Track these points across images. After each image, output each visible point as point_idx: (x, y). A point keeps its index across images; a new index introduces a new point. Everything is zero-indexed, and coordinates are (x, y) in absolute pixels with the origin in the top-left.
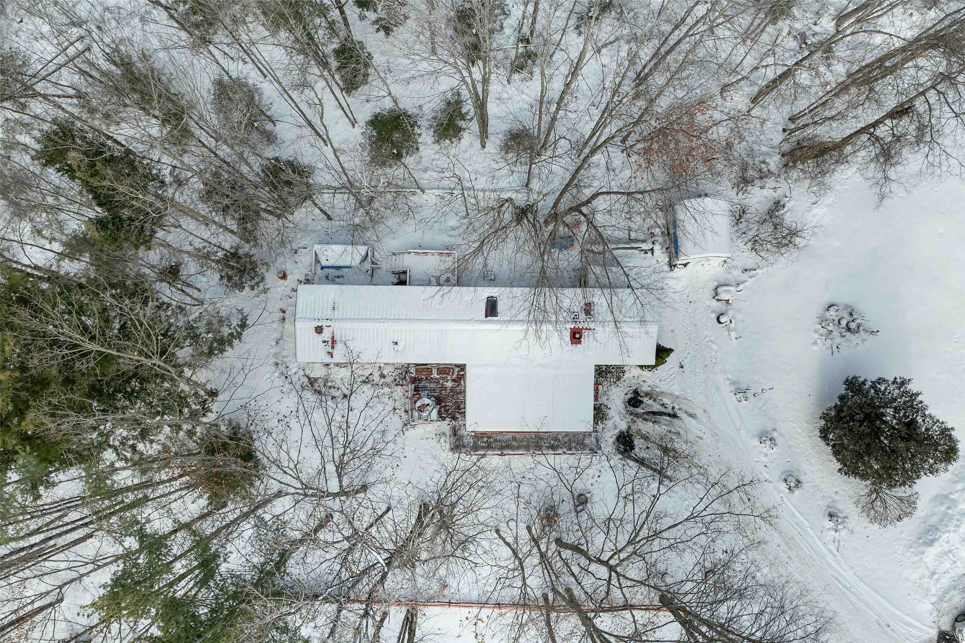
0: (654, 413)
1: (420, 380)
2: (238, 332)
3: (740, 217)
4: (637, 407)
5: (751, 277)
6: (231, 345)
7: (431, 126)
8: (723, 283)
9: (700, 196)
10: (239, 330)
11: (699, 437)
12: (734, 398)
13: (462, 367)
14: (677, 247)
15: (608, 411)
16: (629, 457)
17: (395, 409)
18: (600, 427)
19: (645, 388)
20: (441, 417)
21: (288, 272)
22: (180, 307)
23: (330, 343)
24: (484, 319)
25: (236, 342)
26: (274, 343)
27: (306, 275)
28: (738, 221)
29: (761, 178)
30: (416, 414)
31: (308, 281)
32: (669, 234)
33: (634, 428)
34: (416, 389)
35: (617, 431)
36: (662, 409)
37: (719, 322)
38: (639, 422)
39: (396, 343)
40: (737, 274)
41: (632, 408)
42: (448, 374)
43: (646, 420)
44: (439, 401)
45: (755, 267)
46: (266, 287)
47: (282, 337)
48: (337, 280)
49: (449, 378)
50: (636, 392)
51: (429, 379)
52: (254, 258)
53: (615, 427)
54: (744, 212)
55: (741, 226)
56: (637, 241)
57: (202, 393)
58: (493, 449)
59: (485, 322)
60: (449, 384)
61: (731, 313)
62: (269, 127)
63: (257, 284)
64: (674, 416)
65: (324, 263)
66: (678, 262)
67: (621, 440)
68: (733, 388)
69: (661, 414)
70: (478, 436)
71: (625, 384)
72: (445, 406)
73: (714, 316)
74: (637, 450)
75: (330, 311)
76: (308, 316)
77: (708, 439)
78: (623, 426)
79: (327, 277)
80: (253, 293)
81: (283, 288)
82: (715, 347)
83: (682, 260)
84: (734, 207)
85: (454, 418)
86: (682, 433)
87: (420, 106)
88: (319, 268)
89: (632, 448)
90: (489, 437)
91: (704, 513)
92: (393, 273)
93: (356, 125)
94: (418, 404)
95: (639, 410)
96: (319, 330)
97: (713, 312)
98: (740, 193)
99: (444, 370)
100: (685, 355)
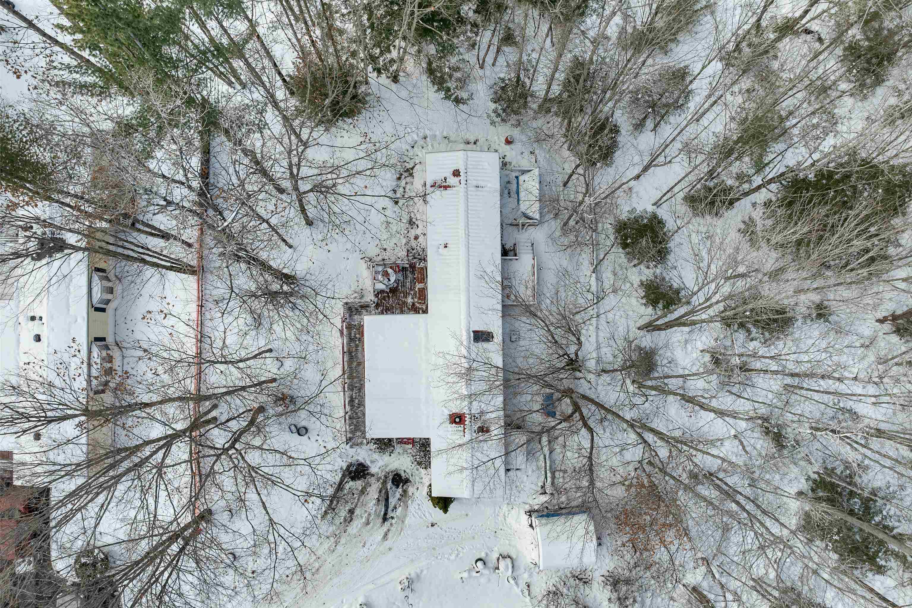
0: (387, 500)
1: (413, 273)
2: (451, 96)
3: (580, 579)
4: (393, 482)
5: (522, 591)
6: (439, 90)
7: (656, 277)
8: (515, 564)
9: (599, 538)
10: (453, 97)
11: (365, 543)
12: (404, 577)
13: (425, 312)
14: (548, 516)
15: (387, 454)
16: (344, 476)
17: (385, 250)
18: (373, 446)
19: (411, 490)
20: (378, 293)
21: (512, 146)
22: (475, 44)
23: (444, 184)
24: (471, 330)
25: (442, 94)
26: (445, 134)
27: (510, 163)
28: (576, 577)
29: (619, 599)
30: (380, 269)
31: (504, 165)
32: (561, 509)
33: (372, 480)
34: (404, 269)
35: (368, 463)
36: (391, 507)
37: (476, 561)
38: (379, 485)
39: (446, 247)
40: (525, 577)
41: (391, 477)
42: (419, 299)
43: (380, 492)
44: (394, 290)
45: (532, 595)
46: (497, 124)
47: (452, 142)
48: (506, 192)
49: (416, 300)
50: (407, 481)
51: (414, 281)
52: (523, 111)
53: (372, 462)
54: (585, 582)
55: (572, 580)
56: (553, 478)
57: (395, 67)
58: (349, 344)
59: (469, 330)
60: (410, 300)
61: (486, 572)
62: (650, 124)
63: (499, 115)
64: (385, 519)
65: (521, 178)
66: (533, 518)
67: (361, 468)
68: (413, 575)
69: (387, 506)
70: (360, 329)
71: (415, 470)
72: (388, 297)
73: (483, 556)
74: (351, 483)
75: (475, 183)
76: (469, 163)
77: (363, 552)
78: (374, 469)
79: (509, 182)
80: (490, 112)
81: (497, 142)
82: (453, 557)
83: (536, 522)
84: (590, 573)
85: (377, 306)
86: (369, 527)
87: (675, 268)
88: (517, 174)
89: (353, 479)
90: (359, 340)
91: (276, 535)
92: (515, 244)
93: (655, 207)
94: (390, 271)
95: (389, 485)
96: (456, 173)
97: (487, 555)
98: (603, 579)
99: (423, 295)
100: (444, 528)
